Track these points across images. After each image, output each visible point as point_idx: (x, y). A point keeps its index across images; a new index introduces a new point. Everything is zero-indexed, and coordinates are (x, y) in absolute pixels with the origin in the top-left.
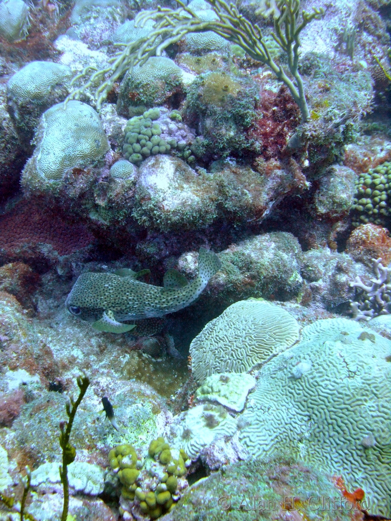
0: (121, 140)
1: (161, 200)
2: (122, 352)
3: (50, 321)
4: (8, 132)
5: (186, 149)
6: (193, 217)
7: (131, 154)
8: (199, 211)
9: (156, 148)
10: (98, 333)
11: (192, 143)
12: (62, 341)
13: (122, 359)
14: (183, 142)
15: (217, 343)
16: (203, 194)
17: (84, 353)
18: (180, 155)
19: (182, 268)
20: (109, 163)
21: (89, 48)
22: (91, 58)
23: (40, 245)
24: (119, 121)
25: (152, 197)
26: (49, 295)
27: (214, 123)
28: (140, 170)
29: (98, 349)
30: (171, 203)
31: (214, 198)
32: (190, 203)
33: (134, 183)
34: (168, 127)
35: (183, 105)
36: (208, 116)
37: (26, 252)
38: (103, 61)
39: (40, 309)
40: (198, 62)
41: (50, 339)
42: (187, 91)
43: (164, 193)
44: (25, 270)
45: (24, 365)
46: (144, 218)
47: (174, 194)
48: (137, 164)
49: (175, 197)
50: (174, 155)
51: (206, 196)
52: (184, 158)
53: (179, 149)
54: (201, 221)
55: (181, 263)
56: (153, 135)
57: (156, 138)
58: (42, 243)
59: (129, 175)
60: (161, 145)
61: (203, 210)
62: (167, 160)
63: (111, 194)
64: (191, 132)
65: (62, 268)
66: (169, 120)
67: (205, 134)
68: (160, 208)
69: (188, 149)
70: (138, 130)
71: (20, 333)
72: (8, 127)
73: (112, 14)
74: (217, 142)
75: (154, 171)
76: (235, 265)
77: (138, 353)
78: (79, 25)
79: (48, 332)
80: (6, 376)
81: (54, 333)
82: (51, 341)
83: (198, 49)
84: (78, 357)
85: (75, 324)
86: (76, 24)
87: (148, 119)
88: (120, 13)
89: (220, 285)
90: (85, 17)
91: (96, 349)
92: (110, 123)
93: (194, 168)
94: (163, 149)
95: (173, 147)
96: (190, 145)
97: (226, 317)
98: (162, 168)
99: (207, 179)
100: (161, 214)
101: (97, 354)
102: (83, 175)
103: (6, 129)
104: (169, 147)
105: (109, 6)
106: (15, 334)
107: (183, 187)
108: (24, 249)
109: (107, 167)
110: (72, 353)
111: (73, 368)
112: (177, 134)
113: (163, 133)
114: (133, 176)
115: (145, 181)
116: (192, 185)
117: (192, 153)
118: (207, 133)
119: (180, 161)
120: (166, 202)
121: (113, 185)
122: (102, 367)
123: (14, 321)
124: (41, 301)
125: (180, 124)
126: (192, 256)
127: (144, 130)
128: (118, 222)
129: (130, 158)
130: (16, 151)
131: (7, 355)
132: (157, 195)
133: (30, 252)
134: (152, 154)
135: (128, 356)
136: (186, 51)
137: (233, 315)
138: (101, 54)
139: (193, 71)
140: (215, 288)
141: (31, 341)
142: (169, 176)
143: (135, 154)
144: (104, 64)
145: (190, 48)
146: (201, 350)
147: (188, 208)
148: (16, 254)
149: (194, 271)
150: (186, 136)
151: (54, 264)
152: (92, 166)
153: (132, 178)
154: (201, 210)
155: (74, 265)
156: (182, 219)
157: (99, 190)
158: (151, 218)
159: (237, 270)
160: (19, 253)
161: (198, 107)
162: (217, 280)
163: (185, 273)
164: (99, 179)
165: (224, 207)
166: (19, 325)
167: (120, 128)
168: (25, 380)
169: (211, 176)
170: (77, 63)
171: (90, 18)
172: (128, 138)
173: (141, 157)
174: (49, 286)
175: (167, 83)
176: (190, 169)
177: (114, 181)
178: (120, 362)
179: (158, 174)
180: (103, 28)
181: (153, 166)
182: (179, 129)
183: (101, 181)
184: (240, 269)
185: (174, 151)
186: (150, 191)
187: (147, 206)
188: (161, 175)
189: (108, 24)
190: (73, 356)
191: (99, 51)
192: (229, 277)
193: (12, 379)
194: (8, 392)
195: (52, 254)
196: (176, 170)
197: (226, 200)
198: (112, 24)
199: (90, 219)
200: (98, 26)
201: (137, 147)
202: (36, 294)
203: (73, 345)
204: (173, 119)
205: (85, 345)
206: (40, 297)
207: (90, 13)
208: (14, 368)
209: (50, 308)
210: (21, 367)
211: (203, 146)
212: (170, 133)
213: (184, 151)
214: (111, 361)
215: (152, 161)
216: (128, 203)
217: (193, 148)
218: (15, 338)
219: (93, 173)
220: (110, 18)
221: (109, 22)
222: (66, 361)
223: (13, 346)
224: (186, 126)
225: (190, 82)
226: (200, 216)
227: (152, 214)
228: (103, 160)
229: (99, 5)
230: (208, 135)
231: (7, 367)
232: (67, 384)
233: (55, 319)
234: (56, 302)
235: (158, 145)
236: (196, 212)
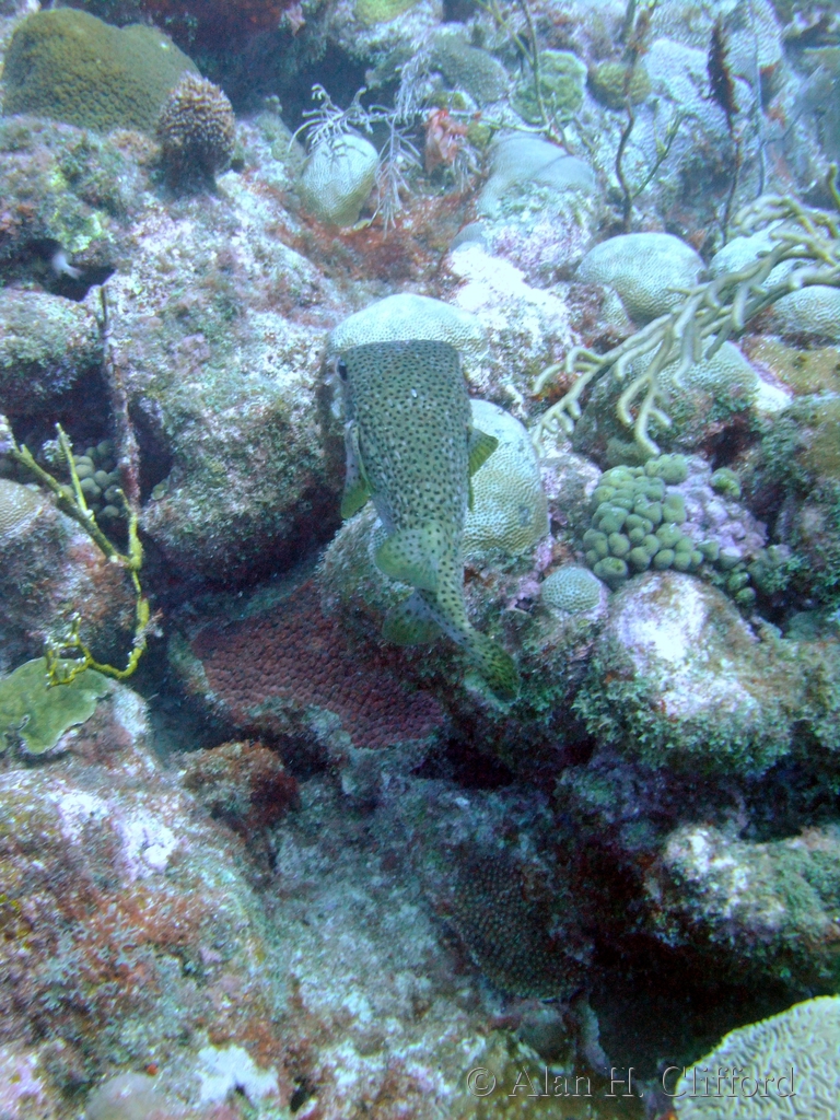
0: (577, 514)
1: (661, 686)
2: (469, 1027)
3: (304, 904)
4: (298, 436)
5: (736, 570)
6: (733, 745)
7: (600, 558)
8: (752, 733)
9: (667, 556)
10: (415, 963)
11: (756, 557)
12: (326, 965)
13: (466, 1048)
14: (733, 552)
15: (761, 1106)
16: (766, 693)
17: (373, 1008)
18: (719, 580)
19: (675, 864)
20: (541, 565)
21: (526, 281)
22: (530, 305)
23: (313, 710)
24: (579, 468)
25: (638, 675)
26: (309, 836)
27: (826, 522)
28: (618, 598)
29: (409, 1005)
30: (683, 699)
31: (791, 706)
32: (731, 709)
33: (596, 630)
34: (703, 508)
35: (744, 461)
36: (814, 502)
37: (278, 719)
38: (555, 317)
39: (282, 866)
40: (799, 364)
41: (299, 954)
42: (763, 429)
43: (672, 671)
44: (269, 765)
45: (245, 1035)
46: (606, 720)
47: (695, 679)
48: (611, 584)
49: (696, 686)
50: (706, 580)
51: (773, 698)
52: (729, 591)
53: (720, 566)
54: (748, 759)
55: (673, 850)
56: (663, 521)
57: (670, 531)
58: (318, 708)
59: (586, 606)
60: (680, 551)
61: (762, 733)
62: (691, 589)
63: (535, 645)
64: (755, 530)
65: (355, 778)
66: (707, 491)
67: (793, 542)
68: (653, 707)
69: (742, 571)
70: (628, 502)
71: (250, 947)
72: (300, 427)
73: (572, 207)
74: (823, 568)
75: (652, 610)
76: (812, 885)
77: (510, 1039)
78: (495, 220)
79: (299, 935)
80: (198, 1059)
81: (311, 940)
82: (300, 961)
83: (803, 333)
84: (357, 1016)
85: (363, 928)
86: (488, 217)
87: (657, 479)
88: (592, 208)
89: (763, 929)
90: (512, 205)
91: (405, 1004)
92: (558, 470)
93: (747, 618)
94: (684, 559)
95: (707, 560)
96: (748, 560)
97: (789, 1035)
98: (676, 607)
99: (780, 655)
100: (653, 722)
101: (405, 1019)
102: (475, 585)
103: (295, 429)
104: (699, 557)
105: (570, 189)
106: (237, 950)
107: (718, 665)
108: (273, 710)
109: (535, 575)
110: (345, 1002)
111: (340, 1041)
112: (722, 529)
113: (688, 520)
114: (597, 612)
115: (627, 631)
116: (740, 662)
117: (751, 583)
118: (802, 541)
119: (720, 599)
120: (671, 696)
121: (541, 623)
122: (413, 1056)
123: (240, 913)
124: (288, 845)
125: (735, 506)
126: (705, 838)
127: (644, 506)
128: (532, 713)
129: (597, 566)
130: (304, 482)
131: (208, 998)
132: (653, 674)
133: (284, 720)
134: (653, 567)
135: (482, 1042)
136: (771, 333)
137: (810, 1036)
138: (554, 298)
139: (783, 382)
140: (751, 933)
141: (271, 974)
142: (691, 631)
143: (611, 559)
144: (557, 324)
145: (781, 327)
146: (710, 1110)
147: (726, 721)
148: (252, 719)
149: (705, 879)
150: (743, 538)
151: (337, 764)
152: (500, 567)
153: (593, 617)
154: (756, 733)
155: (386, 778)
156: (705, 745)
157: (503, 626)
158: (624, 725)
159: (815, 900)
160: (258, 719)
161: (789, 474)
162: (759, 914)
163: (681, 878)
164: (510, 600)
165: (812, 734)
166: (251, 925)
167: (581, 487)
168: (242, 1080)
169: (792, 648)
170: (496, 310)
171: (522, 209)
172: (600, 518)
173: (624, 569)
174: (314, 814)
175: (716, 401)
176: (740, 621)
177: (548, 615)
178: (462, 1055)
179: (664, 622)
180: (548, 236)
181: (653, 597)
182: (731, 518)
183: (512, 607)
184: (824, 897)
185: (709, 569)
186: (635, 658)
187: (620, 694)
188: (672, 625)
189: (559, 229)
190: (346, 1010)
191: (548, 291)
192: (792, 915)
193: (212, 1072)
194: (197, 1105)
195: (338, 739)
196: (709, 619)
197: (821, 716)
198: (569, 231)
199: (462, 689)
200: (537, 229)
201: (621, 542)
202: (279, 827)
203: (352, 980)
204: (719, 490)
205: (379, 989)
206: (288, 837)
207: (524, 198)
208: (220, 1041)
209: (308, 871)
210: (238, 1041)
211: (784, 571)
212: (707, 523)
213: (731, 573)
214: (438, 1047)
215: (650, 585)
216: (570, 672)
217: (757, 570)
218: (236, 960)
219: (500, 584)
220: (568, 216)
221: (564, 224)
222: (327, 1019)
223: (227, 979)
224: (746, 513)
225: (774, 408)
226: (751, 745)
227: (629, 717)
228: (529, 558)
229: (548, 184)
230: (801, 545)
231: (201, 1035)
232: (322, 1080)
233: (316, 904)
234: (326, 859)
235: (674, 548)
236: (743, 734)
